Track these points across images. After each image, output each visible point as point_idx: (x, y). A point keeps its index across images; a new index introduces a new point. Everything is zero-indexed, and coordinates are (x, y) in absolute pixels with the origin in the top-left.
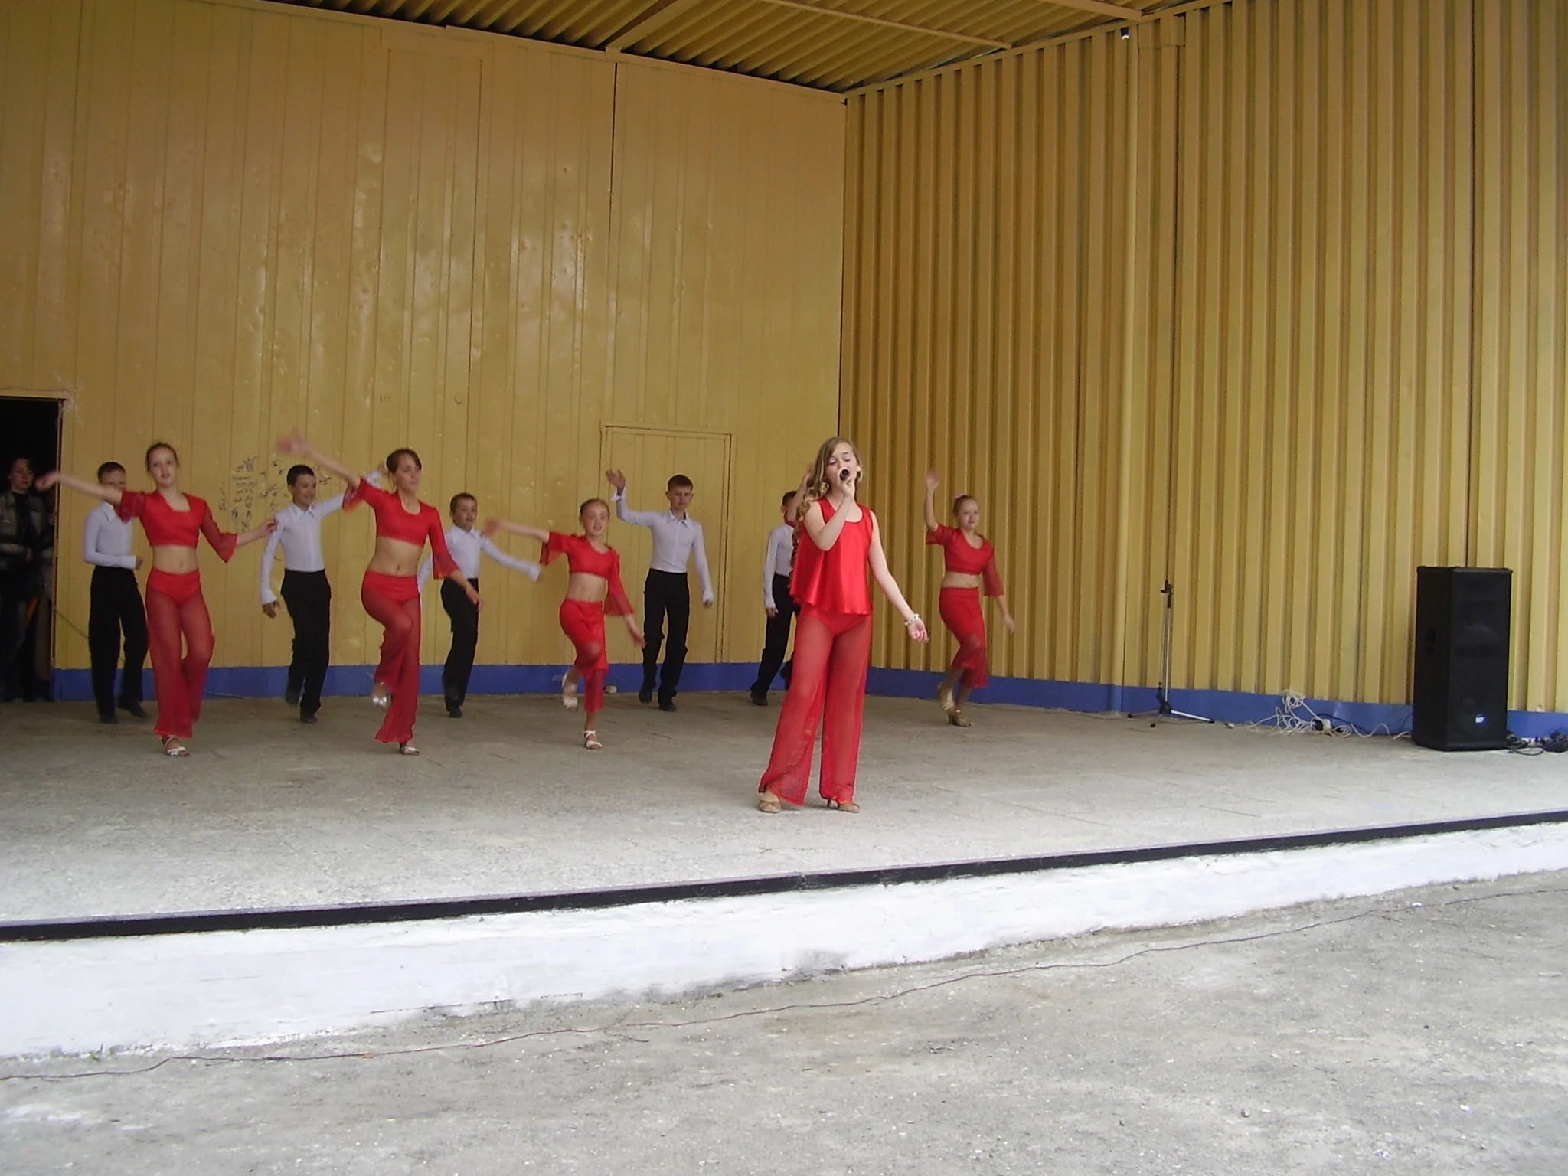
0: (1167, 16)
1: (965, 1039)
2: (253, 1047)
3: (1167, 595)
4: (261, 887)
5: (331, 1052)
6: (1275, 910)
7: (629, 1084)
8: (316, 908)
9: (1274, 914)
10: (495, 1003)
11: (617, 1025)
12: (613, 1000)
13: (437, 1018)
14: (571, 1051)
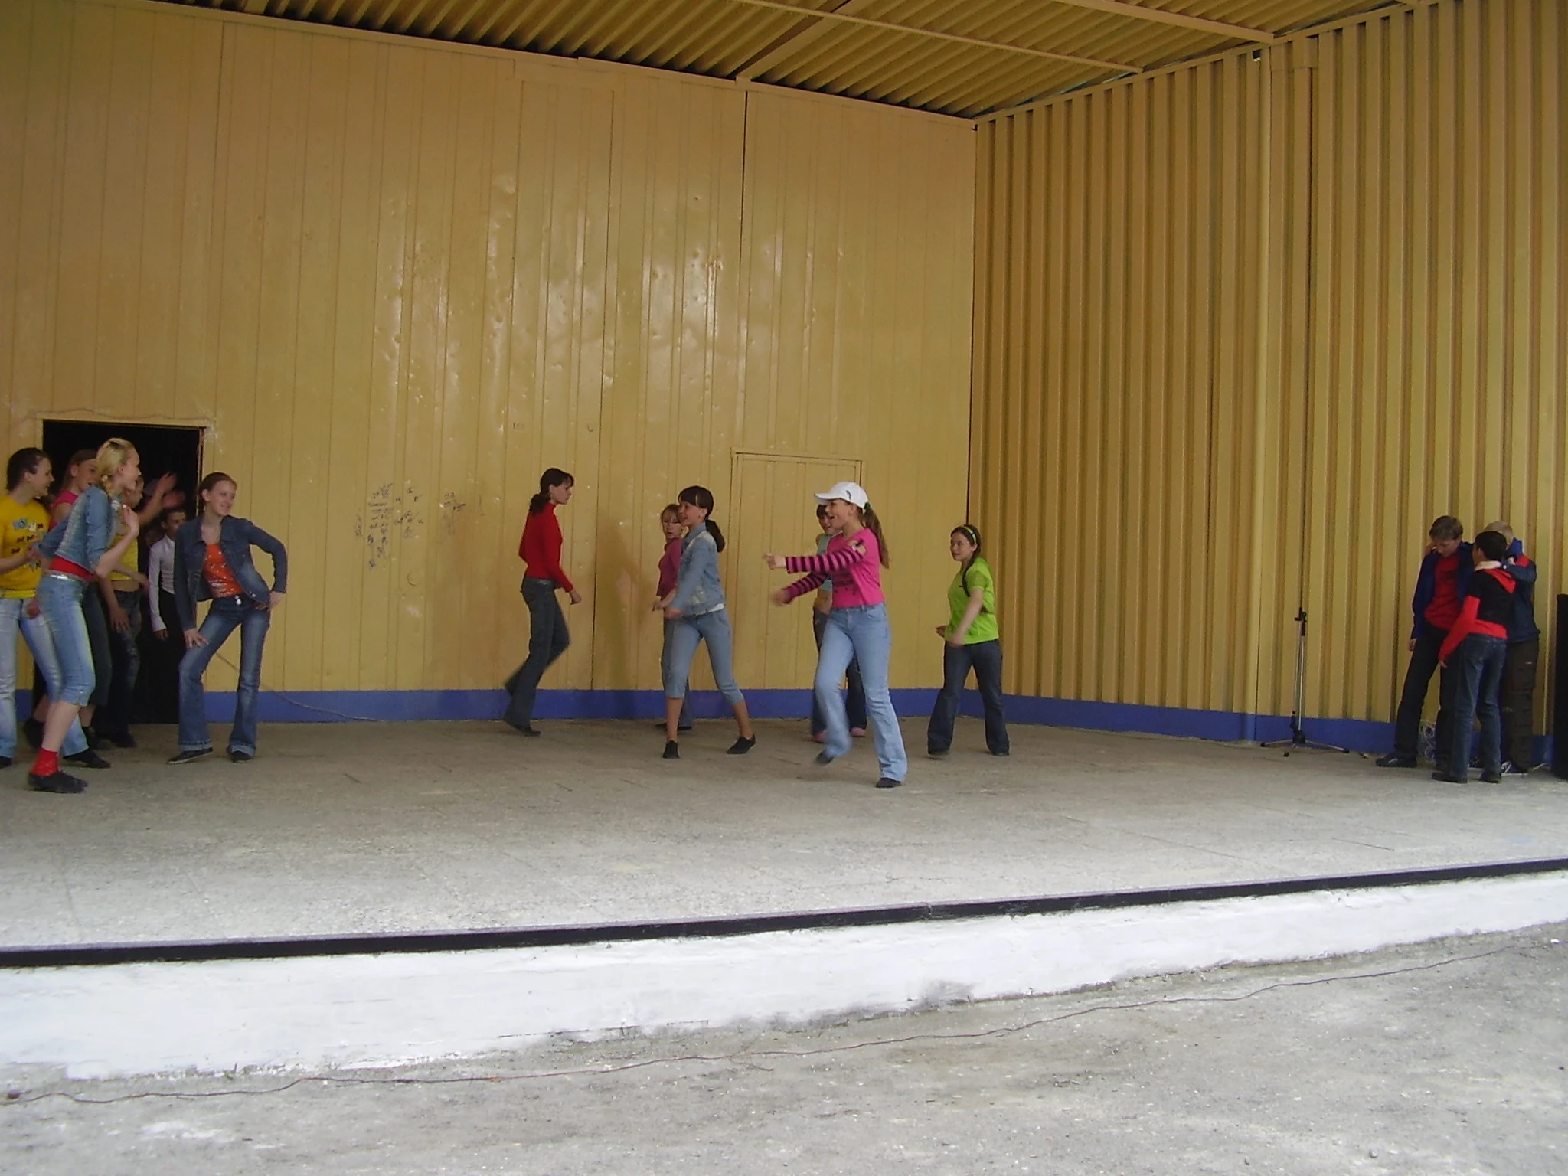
0: (1300, 38)
1: (1090, 1073)
2: (384, 1069)
3: (1300, 623)
4: (393, 911)
5: (458, 1075)
6: (1408, 945)
7: (753, 1112)
8: (446, 933)
9: (1407, 949)
10: (622, 1029)
11: (743, 1053)
12: (739, 1028)
13: (564, 1043)
14: (696, 1078)
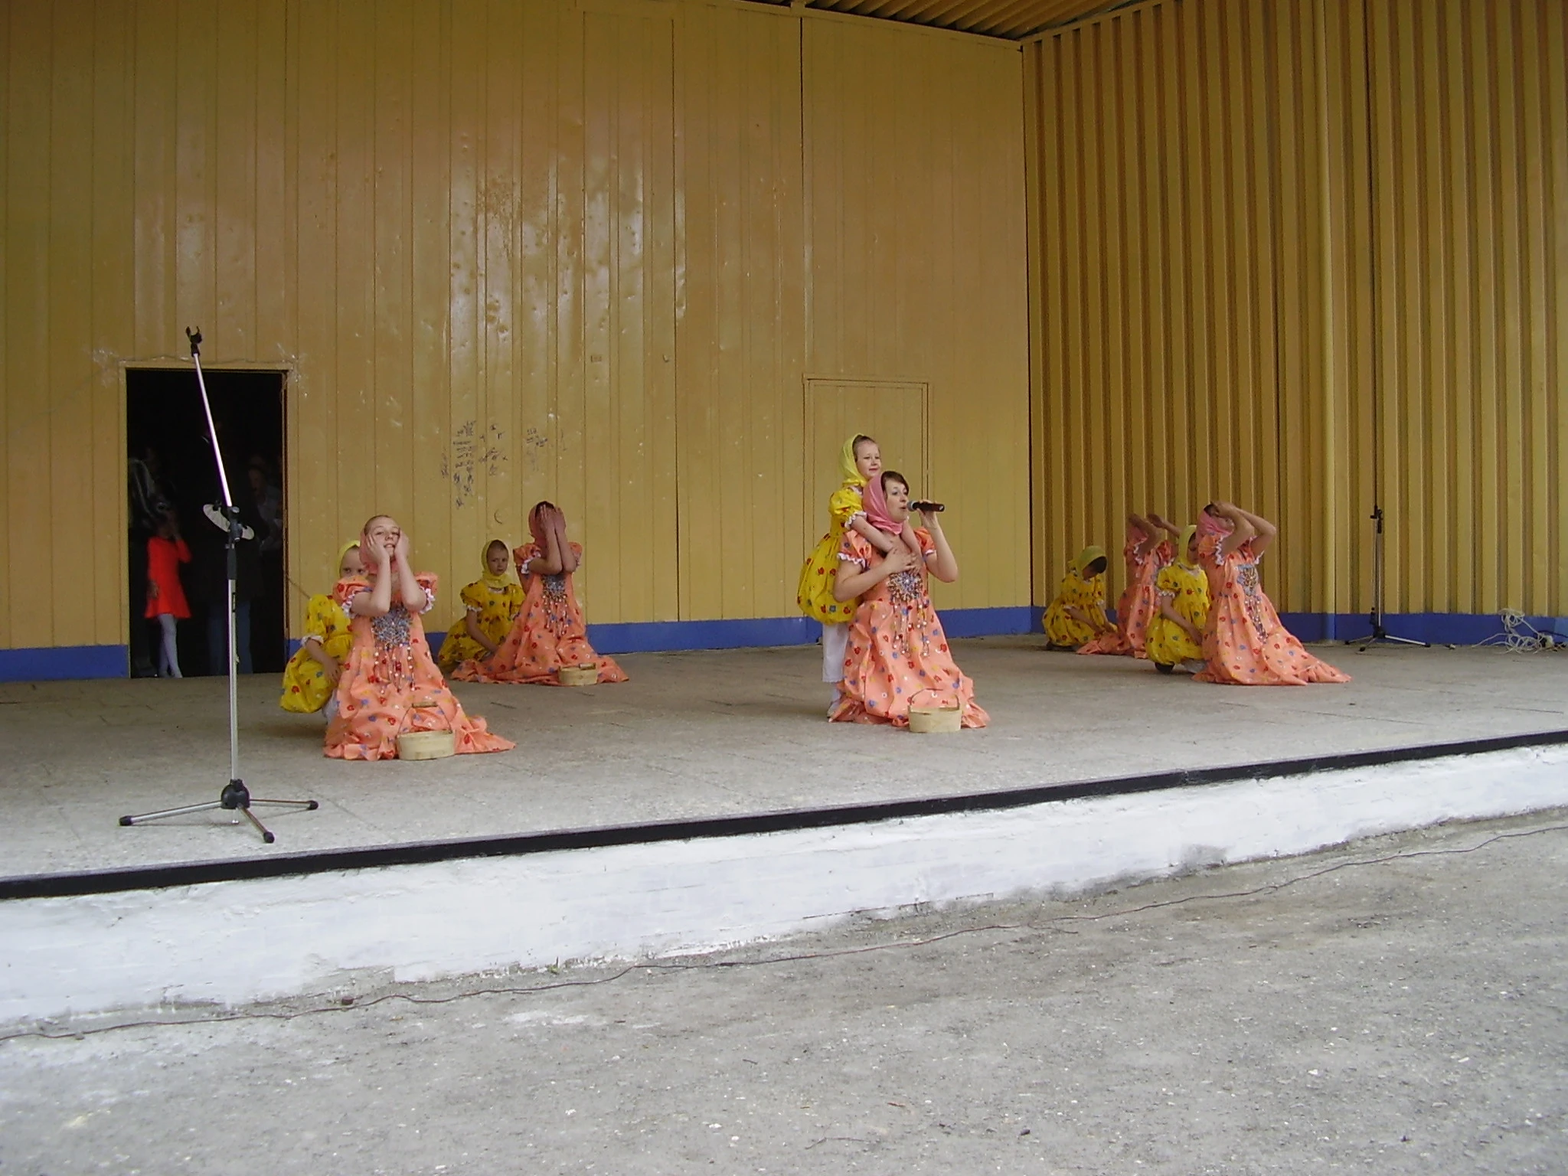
1: (1382, 915)
2: (699, 955)
3: (1376, 520)
4: (677, 801)
5: (777, 956)
10: (915, 905)
11: (1037, 921)
12: (1021, 900)
13: (864, 921)
14: (1010, 944)
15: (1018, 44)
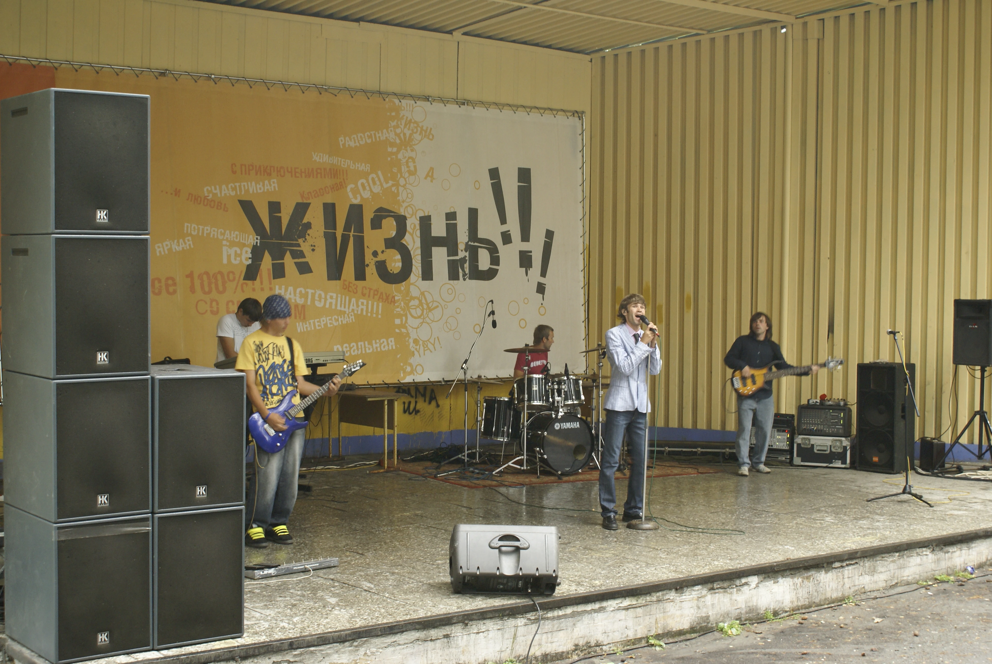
0: (813, 20)
15: (588, 57)
